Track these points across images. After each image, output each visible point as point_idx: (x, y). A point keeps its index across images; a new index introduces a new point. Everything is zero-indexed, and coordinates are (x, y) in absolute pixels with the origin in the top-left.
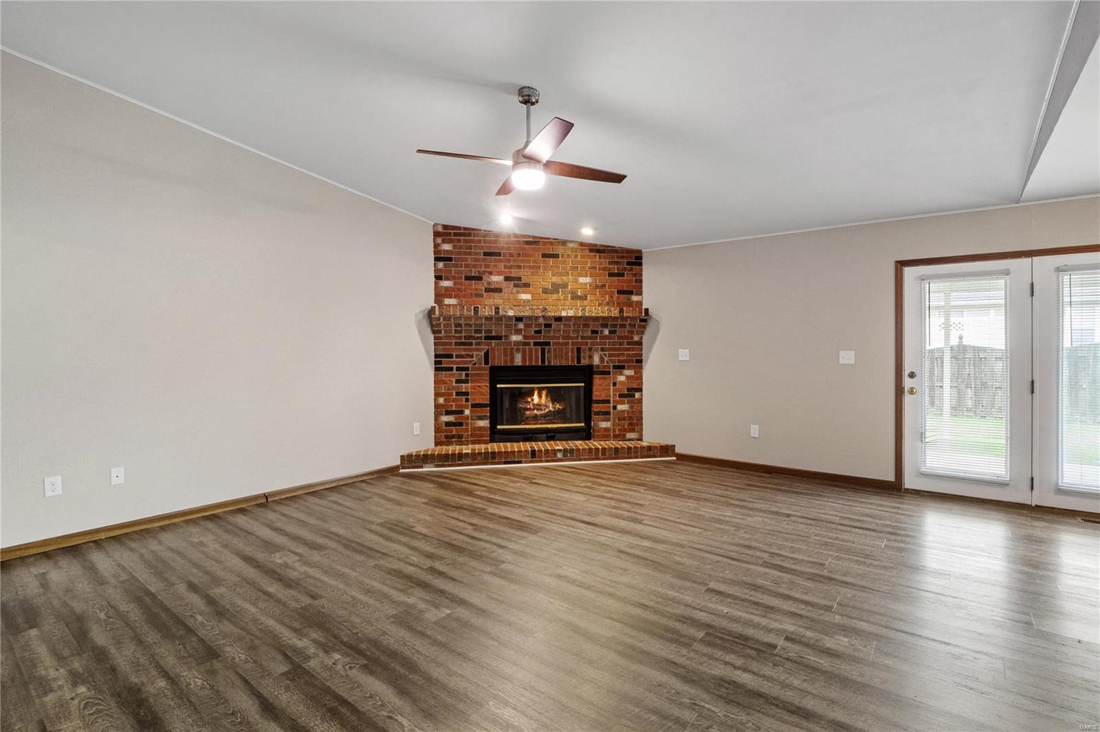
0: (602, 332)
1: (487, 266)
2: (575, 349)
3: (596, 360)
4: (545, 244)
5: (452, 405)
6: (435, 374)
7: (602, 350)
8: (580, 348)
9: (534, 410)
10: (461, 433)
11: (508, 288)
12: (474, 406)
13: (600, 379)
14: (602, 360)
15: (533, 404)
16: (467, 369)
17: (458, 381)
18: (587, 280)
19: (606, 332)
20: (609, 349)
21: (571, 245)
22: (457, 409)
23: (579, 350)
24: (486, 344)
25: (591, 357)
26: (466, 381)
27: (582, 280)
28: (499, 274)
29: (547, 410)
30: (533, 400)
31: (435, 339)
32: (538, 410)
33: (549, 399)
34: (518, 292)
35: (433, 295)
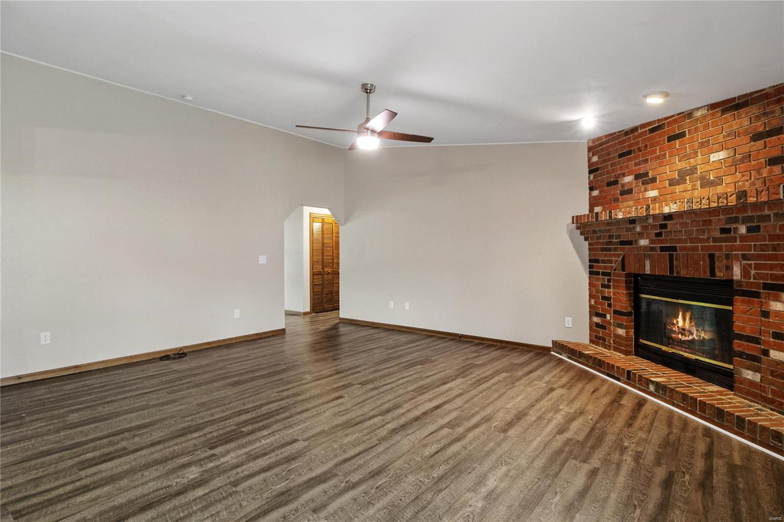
0: (736, 229)
1: (621, 168)
2: (707, 256)
3: (737, 272)
4: (669, 124)
5: (599, 308)
6: (589, 277)
7: (745, 257)
8: (714, 254)
9: (678, 333)
10: (605, 337)
11: (637, 187)
12: (615, 312)
13: (743, 302)
14: (745, 272)
15: (678, 327)
16: (609, 274)
17: (603, 286)
18: (722, 155)
19: (743, 230)
20: (759, 257)
21: (699, 114)
22: (603, 313)
23: (712, 257)
24: (622, 250)
25: (729, 268)
26: (608, 287)
27: (715, 157)
28: (630, 174)
29: (691, 338)
30: (677, 322)
31: (589, 245)
32: (682, 334)
33: (693, 324)
34: (646, 190)
35: (588, 205)
